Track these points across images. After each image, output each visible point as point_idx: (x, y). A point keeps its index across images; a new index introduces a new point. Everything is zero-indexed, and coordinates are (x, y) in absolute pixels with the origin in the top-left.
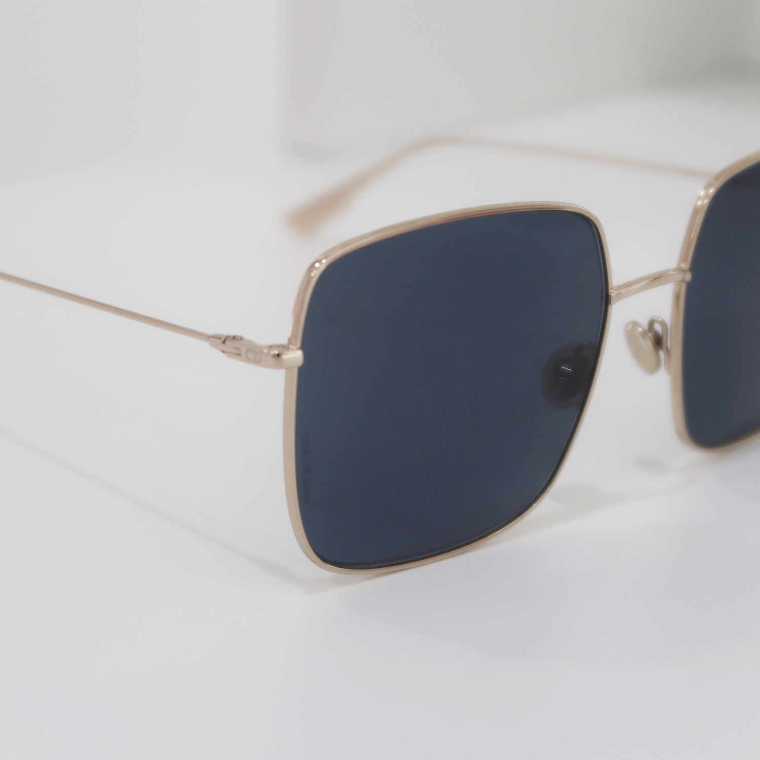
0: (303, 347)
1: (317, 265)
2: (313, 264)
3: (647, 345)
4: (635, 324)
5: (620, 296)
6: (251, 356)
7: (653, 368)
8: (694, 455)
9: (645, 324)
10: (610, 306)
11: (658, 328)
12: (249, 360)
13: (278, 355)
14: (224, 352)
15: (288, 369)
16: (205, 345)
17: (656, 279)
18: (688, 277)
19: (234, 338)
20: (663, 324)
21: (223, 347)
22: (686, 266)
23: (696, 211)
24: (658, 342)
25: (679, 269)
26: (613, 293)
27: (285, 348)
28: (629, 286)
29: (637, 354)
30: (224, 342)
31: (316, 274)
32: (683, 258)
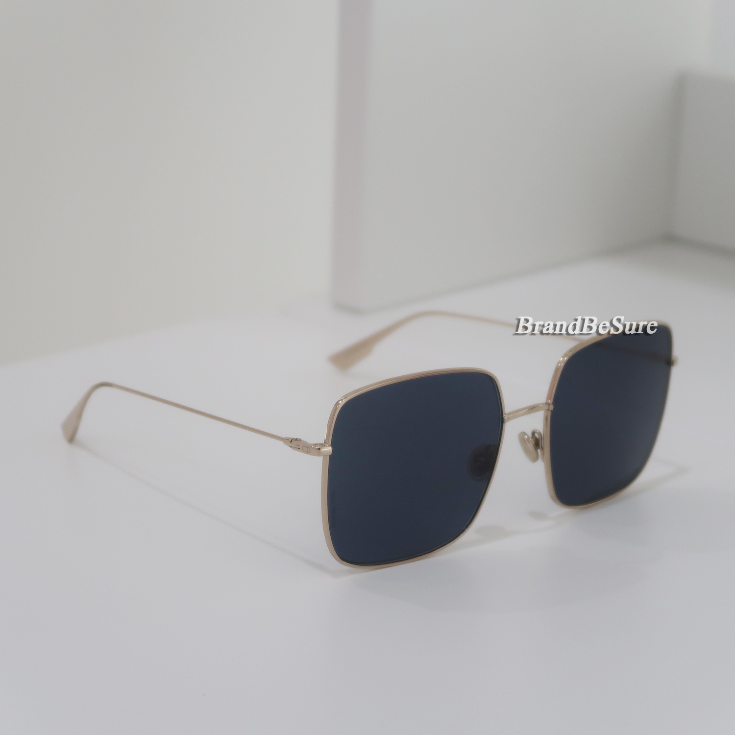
0: (332, 445)
1: (340, 402)
2: (339, 401)
3: (531, 446)
4: (524, 433)
5: (509, 419)
6: (305, 449)
7: (535, 459)
8: (563, 511)
9: (530, 435)
10: (504, 424)
11: (537, 435)
12: (304, 452)
13: (319, 449)
14: (291, 447)
15: (324, 456)
16: (281, 443)
17: (533, 409)
18: (552, 407)
19: (296, 439)
20: (540, 434)
21: (291, 444)
22: (550, 401)
23: (557, 369)
24: (537, 444)
25: (547, 404)
26: (505, 417)
27: (323, 445)
28: (517, 413)
29: (526, 450)
30: (291, 441)
31: (340, 407)
32: (548, 397)
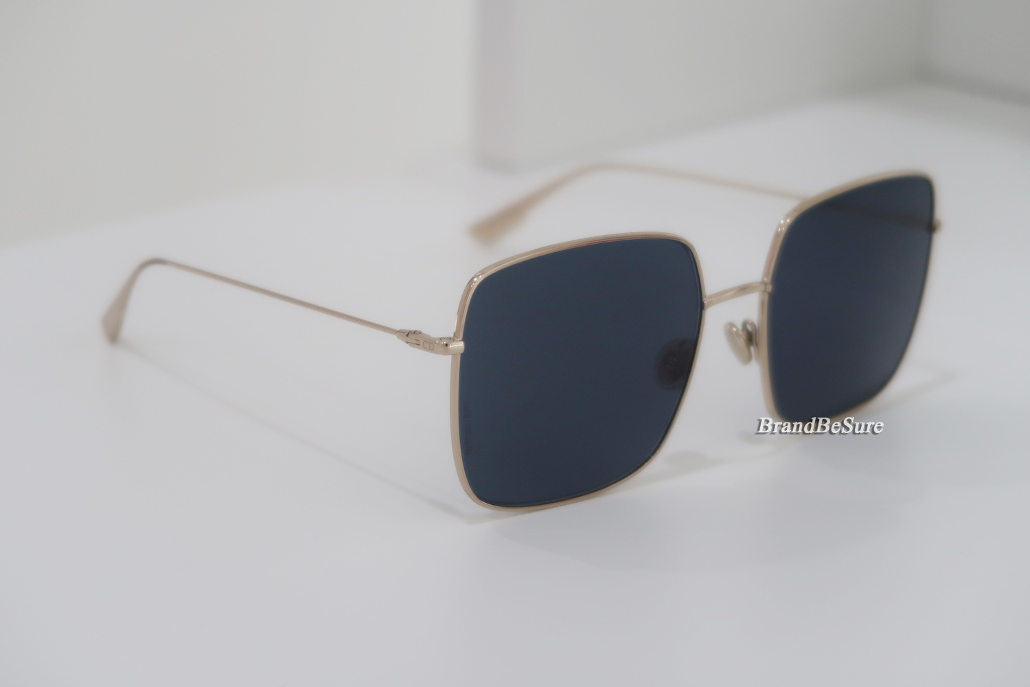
0: (466, 339)
1: (475, 279)
2: (473, 278)
3: (742, 341)
4: (732, 325)
5: (711, 304)
6: (427, 345)
7: (747, 359)
9: (740, 326)
10: (703, 311)
11: (749, 328)
12: (425, 349)
13: (446, 345)
14: (407, 343)
15: (454, 355)
16: (394, 338)
17: (744, 290)
18: (770, 288)
19: (415, 332)
20: (753, 325)
21: (407, 339)
22: (768, 280)
23: (777, 235)
24: (751, 338)
25: (765, 284)
26: (706, 301)
27: (452, 340)
28: (722, 296)
29: (734, 346)
30: (407, 335)
31: (474, 286)
32: (766, 274)
